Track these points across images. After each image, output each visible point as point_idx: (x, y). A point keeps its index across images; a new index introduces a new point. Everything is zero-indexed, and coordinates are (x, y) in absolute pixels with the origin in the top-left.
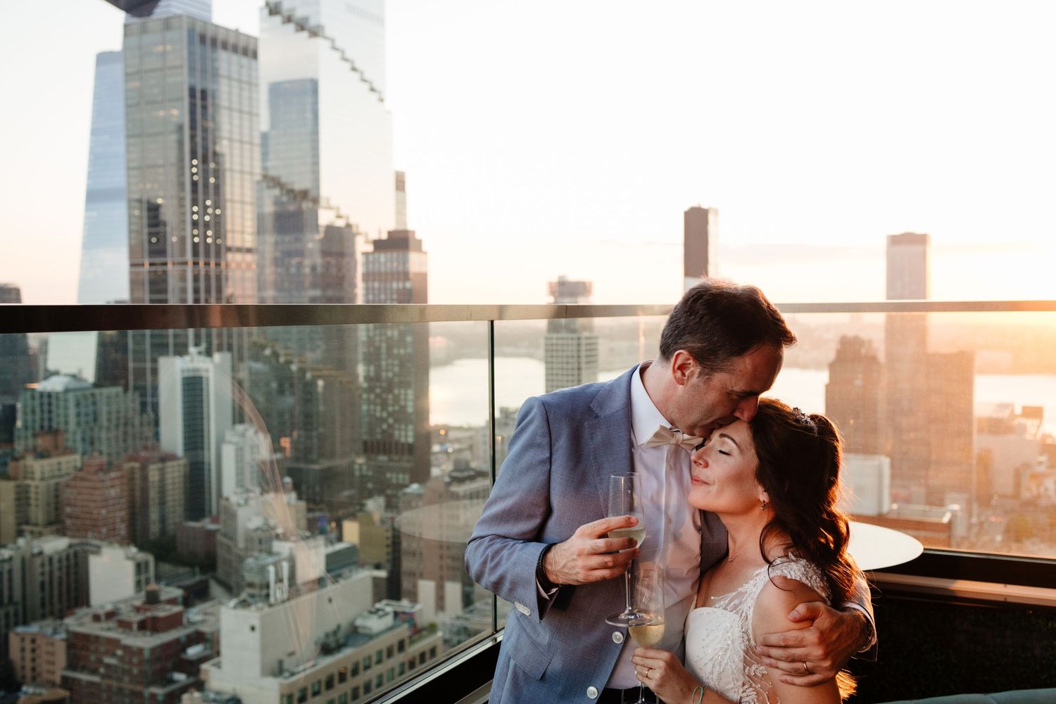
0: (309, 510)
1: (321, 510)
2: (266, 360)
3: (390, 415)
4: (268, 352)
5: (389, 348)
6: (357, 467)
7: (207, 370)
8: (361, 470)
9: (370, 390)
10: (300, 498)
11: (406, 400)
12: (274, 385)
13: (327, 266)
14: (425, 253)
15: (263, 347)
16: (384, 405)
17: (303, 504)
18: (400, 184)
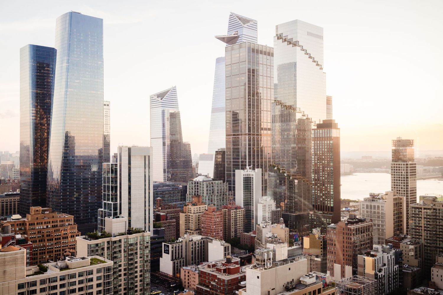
0: (290, 231)
1: (295, 232)
2: (275, 172)
3: (323, 195)
4: (276, 168)
5: (323, 167)
6: (310, 215)
7: (253, 175)
8: (311, 217)
9: (316, 184)
10: (287, 226)
11: (330, 189)
12: (278, 181)
13: (299, 135)
14: (339, 129)
15: (274, 167)
16: (321, 191)
17: (288, 229)
18: (329, 101)
